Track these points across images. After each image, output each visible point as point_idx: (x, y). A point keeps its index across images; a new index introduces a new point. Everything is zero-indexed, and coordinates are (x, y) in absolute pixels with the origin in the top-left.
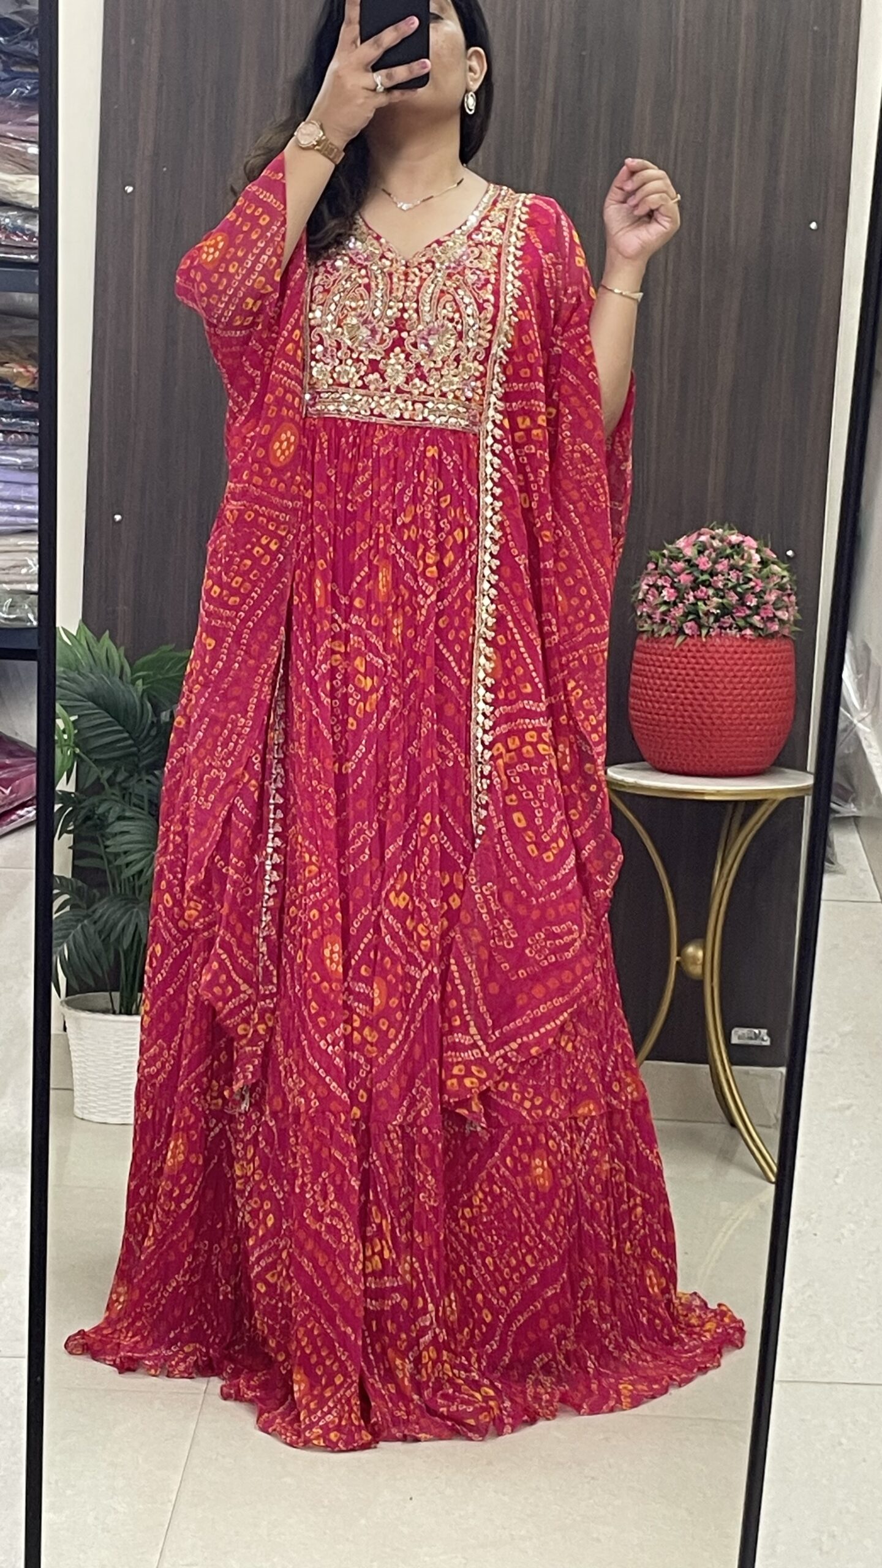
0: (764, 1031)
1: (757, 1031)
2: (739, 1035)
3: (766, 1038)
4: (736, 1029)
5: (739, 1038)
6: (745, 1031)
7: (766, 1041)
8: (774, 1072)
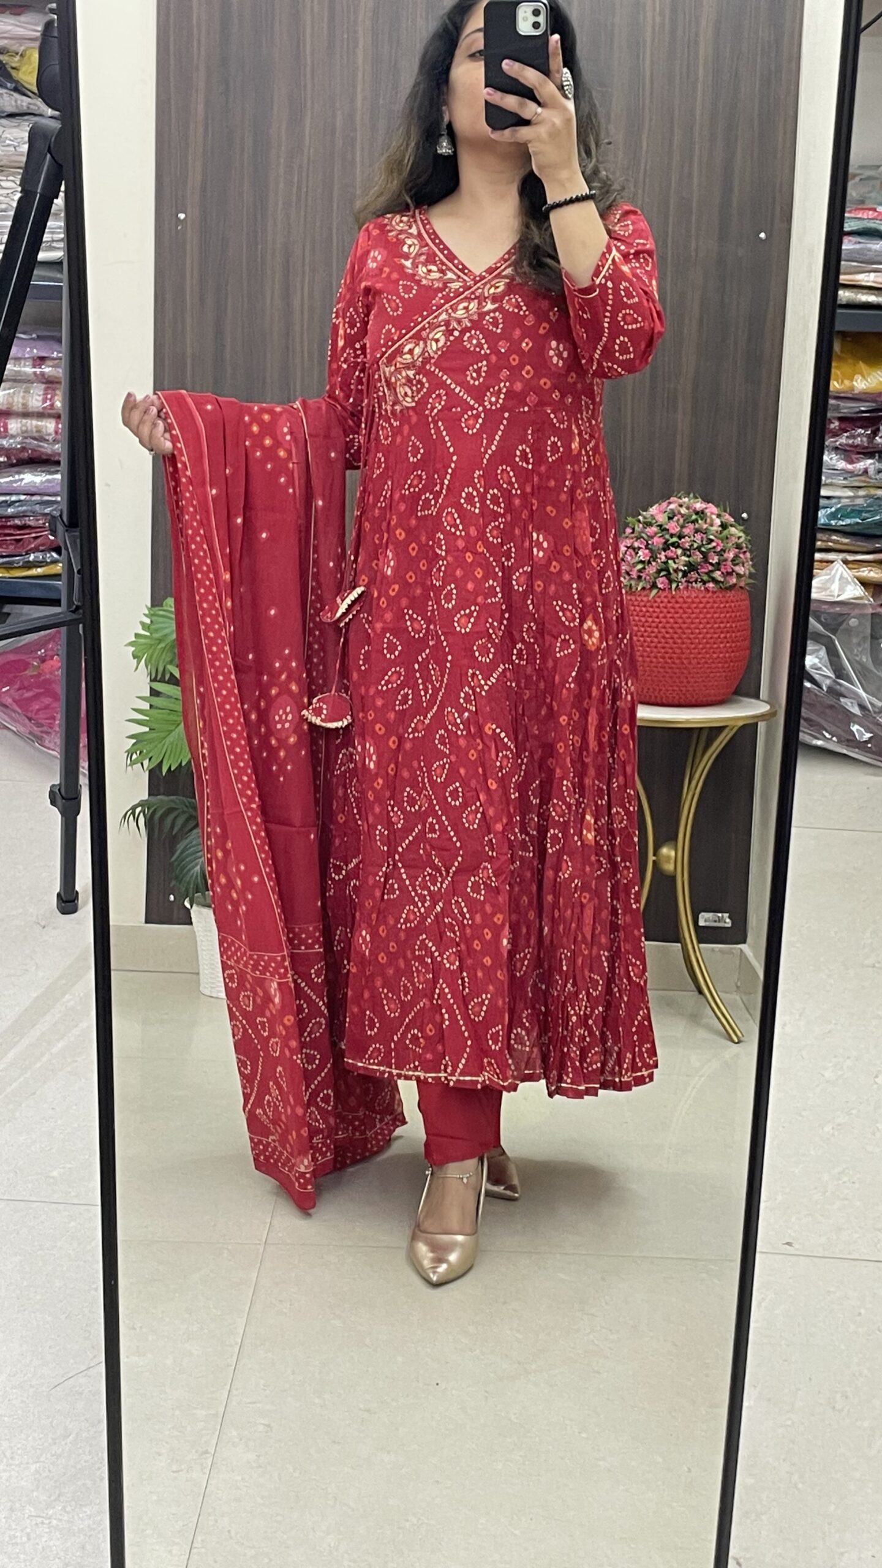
0: (727, 915)
1: (720, 915)
2: (706, 919)
3: (728, 920)
4: (703, 914)
6: (710, 915)
7: (728, 923)
8: (735, 949)
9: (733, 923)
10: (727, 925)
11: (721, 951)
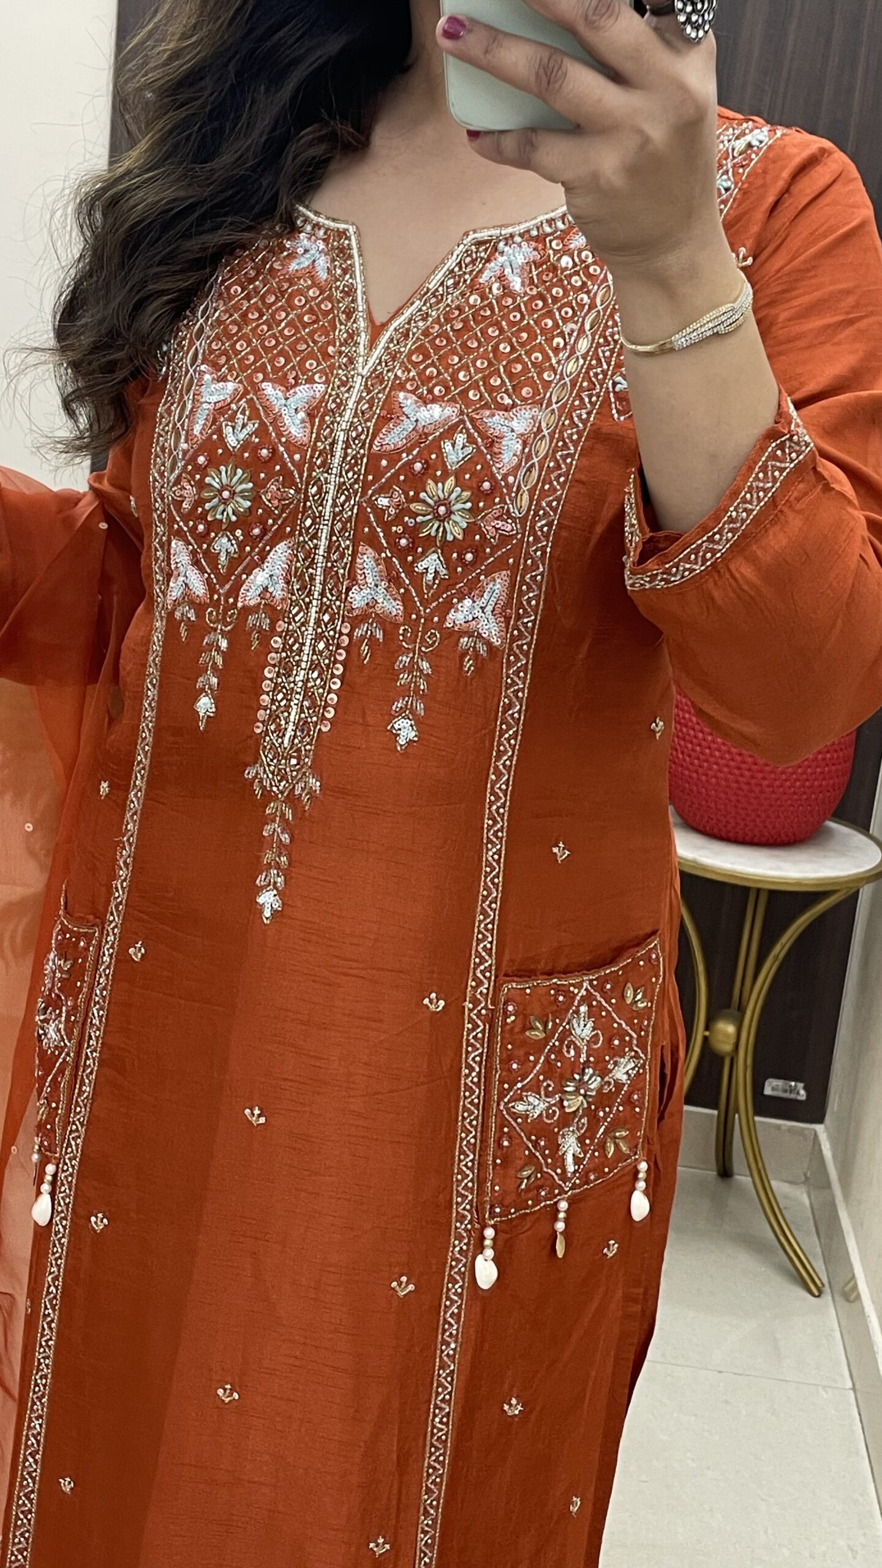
0: (801, 1085)
1: (793, 1084)
2: (772, 1087)
3: (802, 1092)
4: (770, 1080)
5: (773, 1089)
6: (779, 1083)
7: (802, 1095)
8: (808, 1129)
9: (808, 1096)
10: (799, 1098)
11: (790, 1130)
